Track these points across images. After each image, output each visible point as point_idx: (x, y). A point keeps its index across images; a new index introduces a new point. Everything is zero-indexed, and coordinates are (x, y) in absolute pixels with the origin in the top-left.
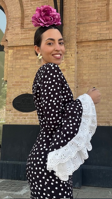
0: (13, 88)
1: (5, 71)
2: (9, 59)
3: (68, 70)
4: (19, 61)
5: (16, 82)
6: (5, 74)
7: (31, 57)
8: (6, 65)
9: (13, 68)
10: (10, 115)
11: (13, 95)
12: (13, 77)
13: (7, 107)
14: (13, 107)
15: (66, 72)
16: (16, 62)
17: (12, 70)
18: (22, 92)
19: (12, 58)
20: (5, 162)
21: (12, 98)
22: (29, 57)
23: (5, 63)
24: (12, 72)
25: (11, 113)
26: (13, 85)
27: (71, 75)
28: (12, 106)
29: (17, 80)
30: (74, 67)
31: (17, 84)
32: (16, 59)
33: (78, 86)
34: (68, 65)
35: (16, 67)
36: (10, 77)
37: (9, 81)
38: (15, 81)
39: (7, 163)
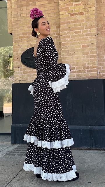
0: (19, 41)
1: (9, 22)
2: (13, 7)
3: (87, 13)
4: (24, 8)
5: (23, 34)
6: (9, 26)
7: (38, 2)
8: (10, 15)
9: (18, 17)
10: (18, 73)
11: (20, 49)
12: (19, 28)
13: (15, 64)
14: (22, 64)
15: (84, 15)
16: (21, 10)
17: (17, 20)
18: (31, 45)
19: (16, 6)
20: (18, 125)
21: (20, 53)
22: (36, 3)
23: (8, 13)
24: (17, 23)
25: (20, 71)
26: (20, 37)
27: (91, 19)
28: (21, 62)
29: (24, 32)
30: (94, 9)
31: (24, 36)
32: (22, 6)
33: (99, 32)
34: (87, 7)
35: (22, 16)
36: (15, 29)
37: (15, 33)
38: (21, 32)
39: (20, 125)
